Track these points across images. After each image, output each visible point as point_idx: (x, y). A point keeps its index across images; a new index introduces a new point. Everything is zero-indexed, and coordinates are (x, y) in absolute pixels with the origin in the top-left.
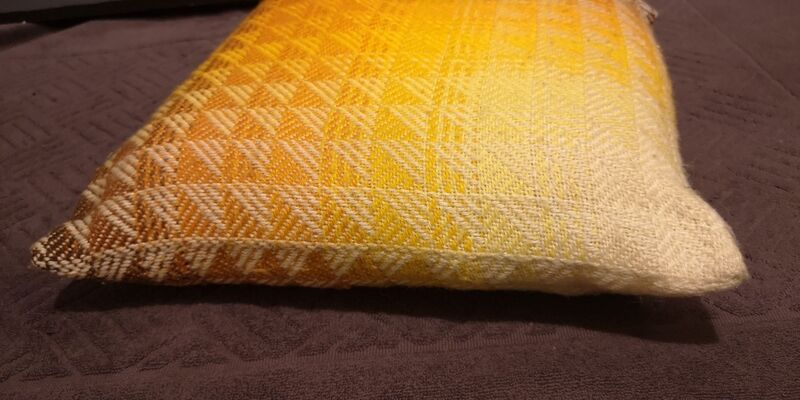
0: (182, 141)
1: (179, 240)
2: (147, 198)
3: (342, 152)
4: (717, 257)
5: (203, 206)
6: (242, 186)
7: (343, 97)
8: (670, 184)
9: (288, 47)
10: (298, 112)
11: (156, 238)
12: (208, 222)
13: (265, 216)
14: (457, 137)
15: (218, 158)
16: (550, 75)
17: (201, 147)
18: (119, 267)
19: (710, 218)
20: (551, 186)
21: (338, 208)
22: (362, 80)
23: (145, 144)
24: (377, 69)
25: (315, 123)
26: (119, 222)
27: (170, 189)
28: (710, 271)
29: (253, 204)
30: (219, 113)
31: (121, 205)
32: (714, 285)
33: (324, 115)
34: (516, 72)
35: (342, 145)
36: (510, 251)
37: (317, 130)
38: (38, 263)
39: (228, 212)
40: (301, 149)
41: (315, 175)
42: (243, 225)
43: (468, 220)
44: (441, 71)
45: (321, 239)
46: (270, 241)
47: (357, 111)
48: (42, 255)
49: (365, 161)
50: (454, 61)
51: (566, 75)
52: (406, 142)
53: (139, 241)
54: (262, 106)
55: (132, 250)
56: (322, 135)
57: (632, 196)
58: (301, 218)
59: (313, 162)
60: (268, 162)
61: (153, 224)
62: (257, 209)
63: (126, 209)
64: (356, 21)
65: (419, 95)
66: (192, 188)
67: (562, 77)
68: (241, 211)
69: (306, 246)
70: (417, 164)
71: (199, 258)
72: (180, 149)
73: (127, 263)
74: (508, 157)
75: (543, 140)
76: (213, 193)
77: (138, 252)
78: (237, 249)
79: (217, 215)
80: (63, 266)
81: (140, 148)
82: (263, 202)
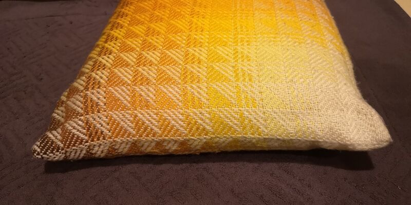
0: (105, 87)
1: (111, 140)
2: (91, 119)
3: (192, 90)
4: (377, 132)
5: (122, 123)
6: (142, 111)
7: (187, 59)
8: (353, 98)
9: (149, 28)
10: (164, 69)
11: (98, 139)
12: (126, 131)
13: (156, 126)
14: (250, 80)
15: (127, 97)
16: (289, 44)
17: (117, 91)
18: (80, 154)
19: (372, 113)
20: (299, 104)
21: (194, 120)
22: (194, 49)
23: (85, 89)
24: (201, 42)
25: (174, 74)
26: (78, 133)
27: (103, 115)
28: (374, 139)
29: (150, 121)
30: (121, 70)
31: (77, 123)
32: (376, 146)
33: (179, 70)
34: (272, 42)
35: (192, 87)
36: (280, 136)
37: (177, 78)
38: (37, 156)
39: (136, 125)
40: (171, 90)
41: (180, 104)
42: (145, 131)
43: (259, 121)
44: (234, 43)
45: (186, 135)
46: (160, 138)
47: (196, 67)
48: (38, 152)
49: (205, 95)
50: (240, 36)
51: (297, 43)
52: (225, 83)
53: (89, 141)
54: (144, 66)
55: (86, 146)
56: (180, 81)
57: (337, 106)
58: (175, 126)
59: (178, 96)
60: (154, 98)
61: (96, 133)
62: (152, 123)
63: (80, 126)
64: (182, 13)
65: (226, 57)
66: (115, 114)
67: (295, 44)
68: (143, 124)
69: (179, 139)
70: (231, 94)
71: (122, 147)
72: (105, 92)
73: (84, 152)
74: (277, 91)
75: (292, 81)
76: (127, 116)
77: (89, 146)
78: (142, 142)
79: (130, 127)
80: (50, 156)
81: (82, 91)
82: (155, 119)
